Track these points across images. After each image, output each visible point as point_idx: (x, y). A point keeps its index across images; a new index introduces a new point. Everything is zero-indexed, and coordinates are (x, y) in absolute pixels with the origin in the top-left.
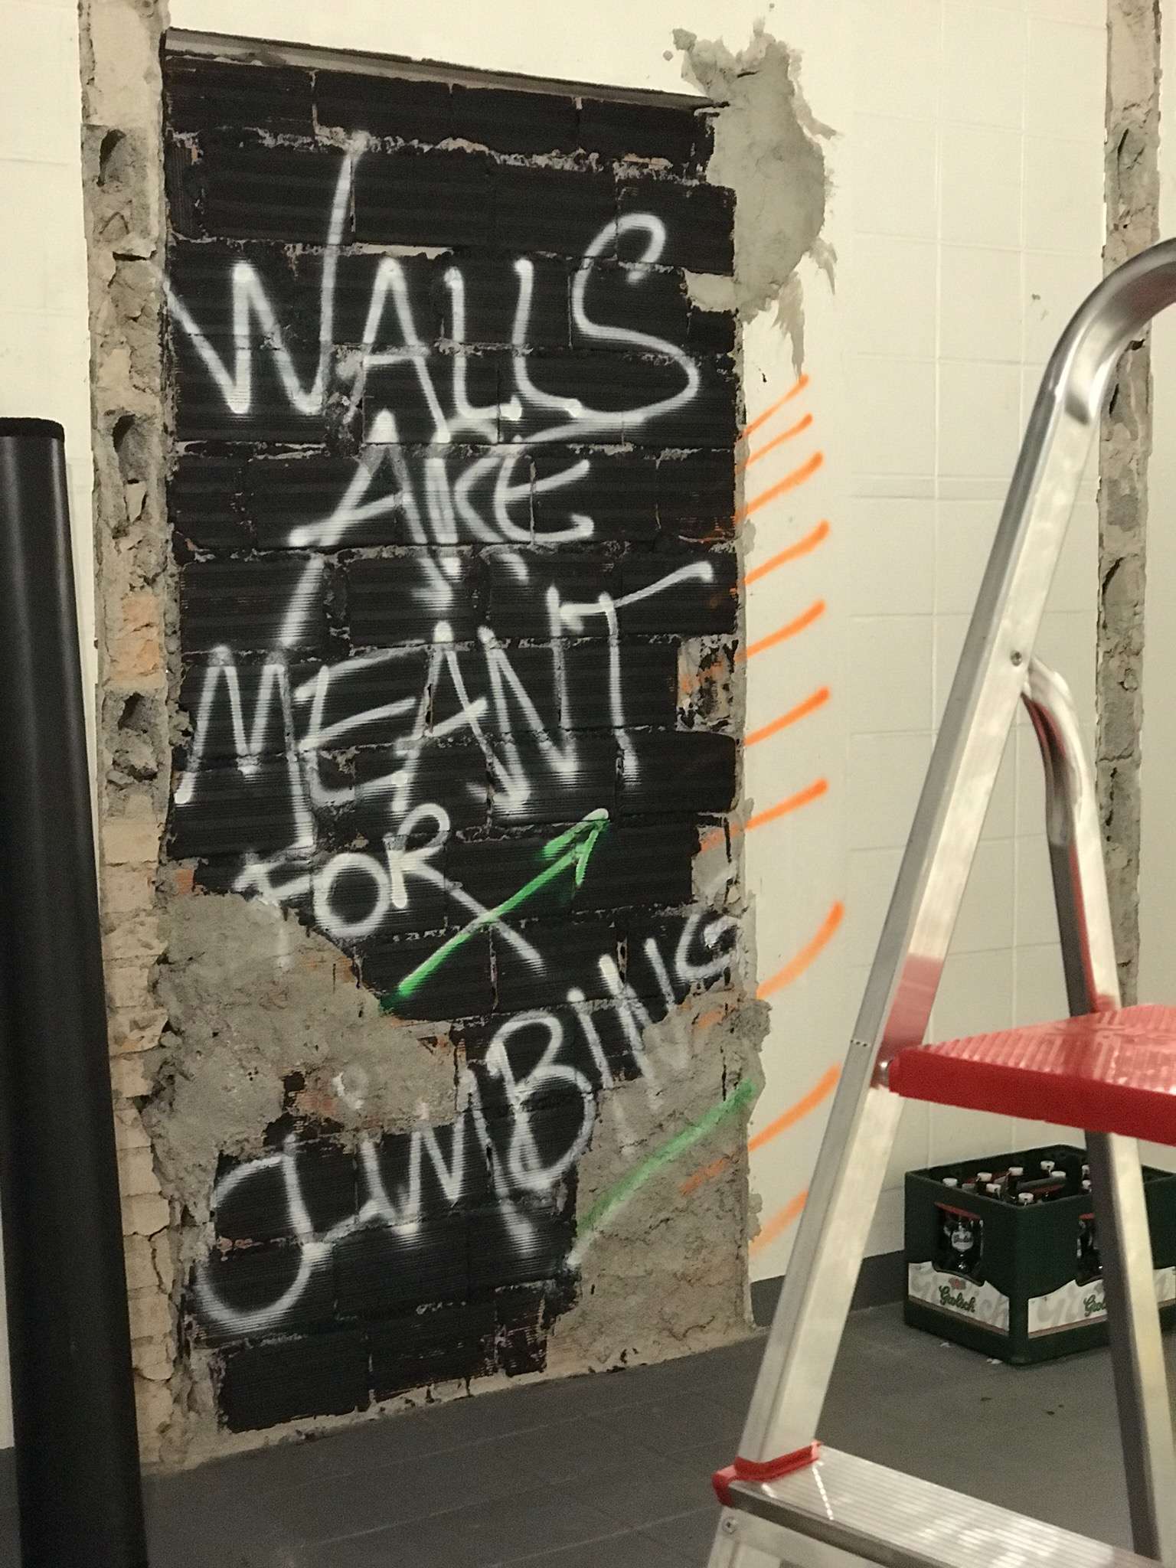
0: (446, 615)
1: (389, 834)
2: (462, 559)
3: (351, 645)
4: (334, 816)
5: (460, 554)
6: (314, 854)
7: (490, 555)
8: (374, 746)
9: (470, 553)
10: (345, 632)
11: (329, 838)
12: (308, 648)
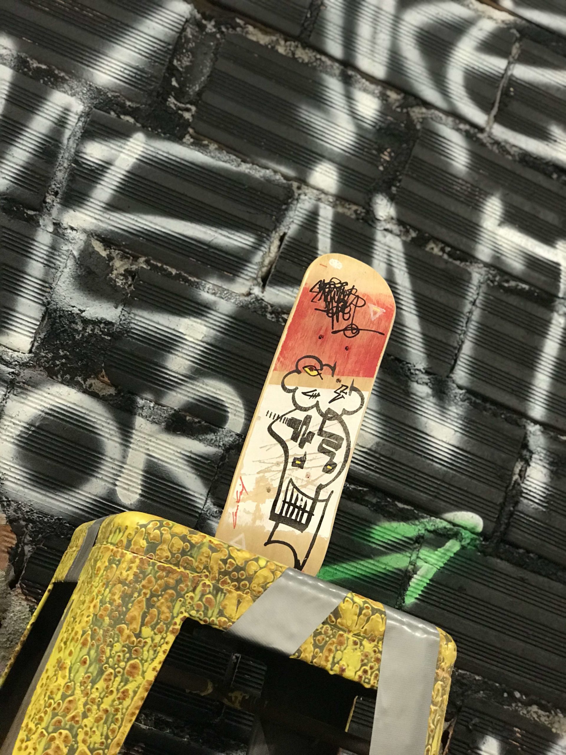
0: (338, 159)
1: (149, 396)
2: (383, 104)
3: (191, 130)
4: (76, 330)
5: (383, 97)
6: (24, 365)
7: (424, 119)
8: (174, 272)
9: (397, 104)
10: (188, 110)
11: (56, 357)
12: (128, 103)
